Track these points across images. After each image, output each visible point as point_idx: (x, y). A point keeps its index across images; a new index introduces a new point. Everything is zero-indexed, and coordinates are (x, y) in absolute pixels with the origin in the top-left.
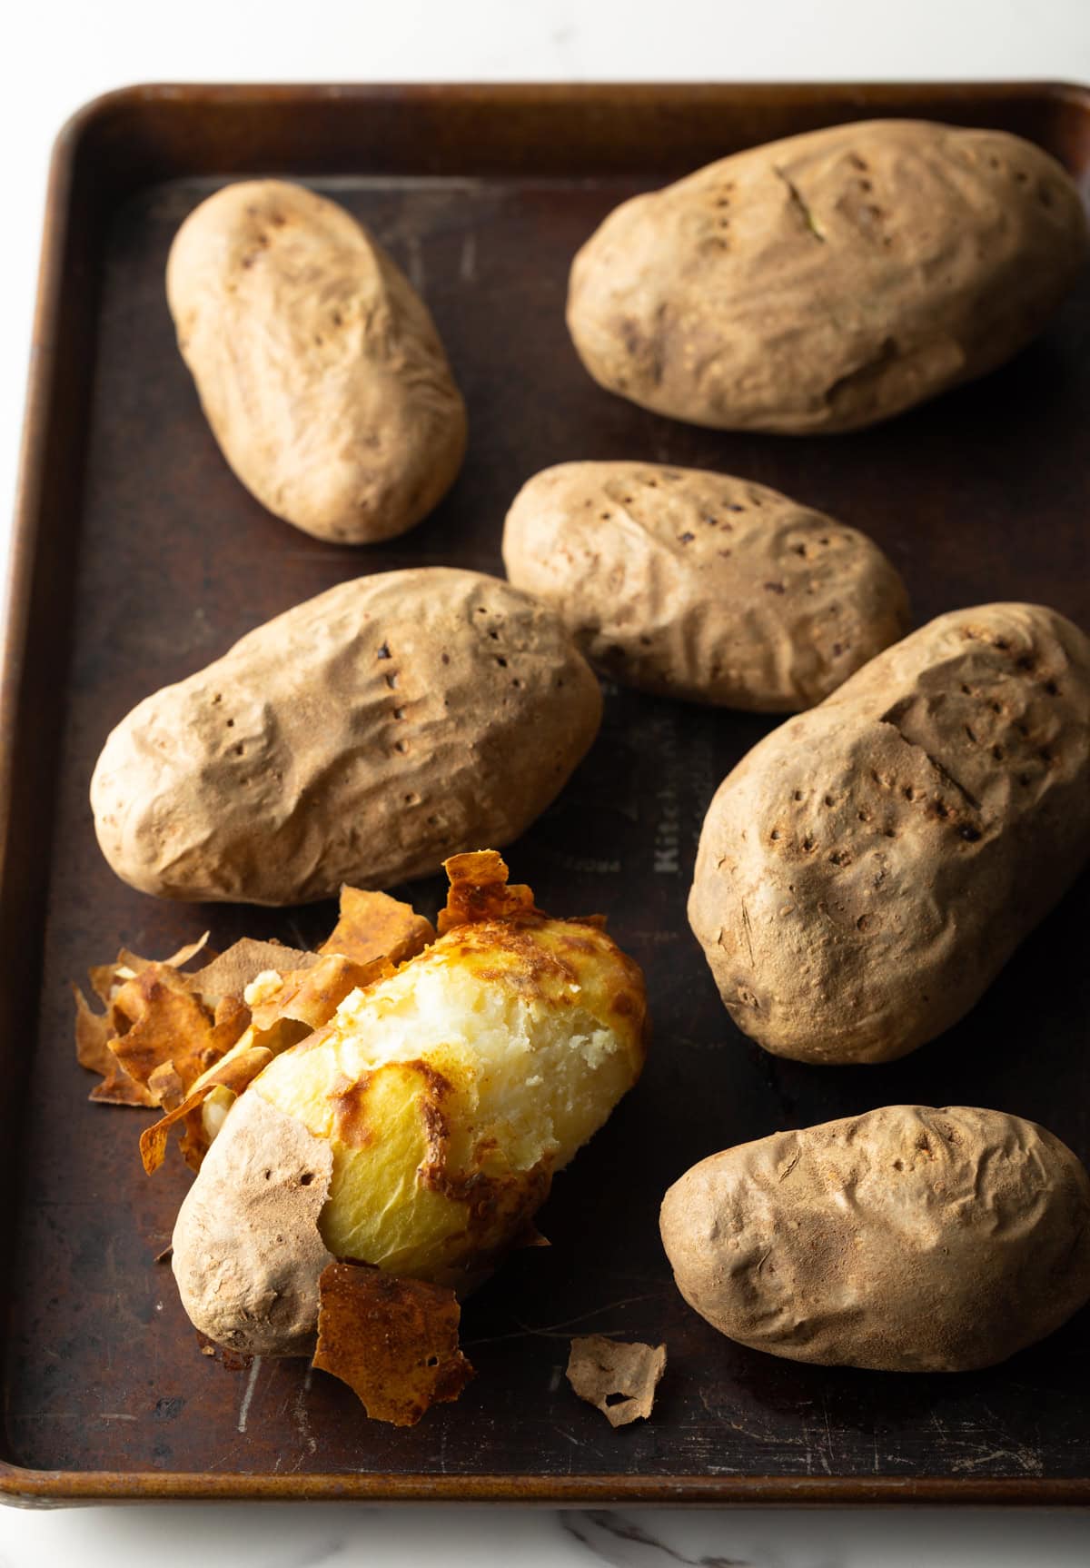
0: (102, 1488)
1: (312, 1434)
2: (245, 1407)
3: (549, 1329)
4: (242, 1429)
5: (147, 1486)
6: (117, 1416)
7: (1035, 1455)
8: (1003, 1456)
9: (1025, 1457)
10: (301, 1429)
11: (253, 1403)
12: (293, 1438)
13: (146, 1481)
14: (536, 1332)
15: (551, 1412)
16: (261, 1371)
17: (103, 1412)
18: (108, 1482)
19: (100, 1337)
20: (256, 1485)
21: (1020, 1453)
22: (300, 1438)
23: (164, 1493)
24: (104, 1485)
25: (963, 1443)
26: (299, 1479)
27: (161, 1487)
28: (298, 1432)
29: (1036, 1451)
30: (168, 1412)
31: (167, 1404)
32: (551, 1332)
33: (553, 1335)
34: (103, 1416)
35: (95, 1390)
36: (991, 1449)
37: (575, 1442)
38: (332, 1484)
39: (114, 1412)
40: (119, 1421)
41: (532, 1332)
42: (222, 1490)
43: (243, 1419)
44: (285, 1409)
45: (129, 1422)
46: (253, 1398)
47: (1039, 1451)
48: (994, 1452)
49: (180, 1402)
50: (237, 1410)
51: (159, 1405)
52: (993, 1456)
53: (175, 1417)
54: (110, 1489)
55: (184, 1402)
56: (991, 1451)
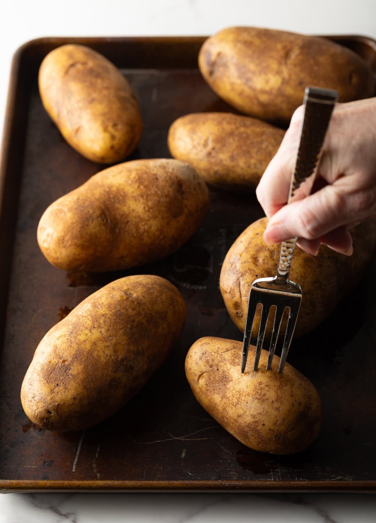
0: (24, 485)
1: (98, 472)
2: (75, 463)
3: (182, 437)
4: (74, 471)
5: (40, 484)
6: (30, 466)
7: (352, 478)
8: (341, 478)
9: (348, 479)
10: (94, 471)
11: (78, 462)
12: (91, 473)
13: (40, 483)
14: (177, 438)
15: (182, 465)
16: (80, 452)
17: (25, 465)
18: (26, 483)
19: (24, 441)
20: (78, 484)
21: (347, 477)
22: (94, 474)
23: (46, 487)
24: (25, 484)
25: (327, 474)
26: (93, 482)
27: (45, 485)
28: (93, 471)
29: (352, 477)
30: (48, 465)
31: (47, 462)
32: (182, 438)
33: (183, 439)
34: (25, 466)
35: (22, 458)
36: (337, 476)
37: (191, 474)
38: (105, 483)
39: (29, 465)
40: (31, 468)
41: (176, 438)
42: (66, 486)
43: (74, 467)
44: (89, 464)
45: (34, 468)
46: (77, 460)
47: (353, 477)
48: (338, 477)
49: (52, 462)
50: (72, 464)
51: (45, 463)
52: (337, 478)
53: (50, 466)
54: (27, 485)
55: (54, 462)
56: (336, 477)
